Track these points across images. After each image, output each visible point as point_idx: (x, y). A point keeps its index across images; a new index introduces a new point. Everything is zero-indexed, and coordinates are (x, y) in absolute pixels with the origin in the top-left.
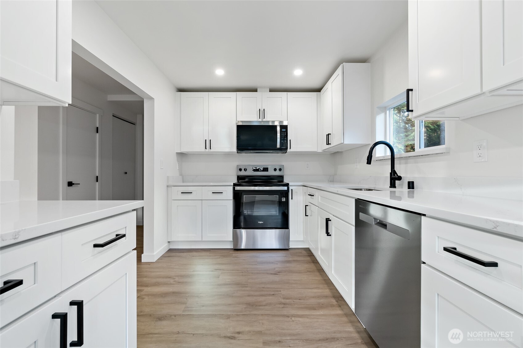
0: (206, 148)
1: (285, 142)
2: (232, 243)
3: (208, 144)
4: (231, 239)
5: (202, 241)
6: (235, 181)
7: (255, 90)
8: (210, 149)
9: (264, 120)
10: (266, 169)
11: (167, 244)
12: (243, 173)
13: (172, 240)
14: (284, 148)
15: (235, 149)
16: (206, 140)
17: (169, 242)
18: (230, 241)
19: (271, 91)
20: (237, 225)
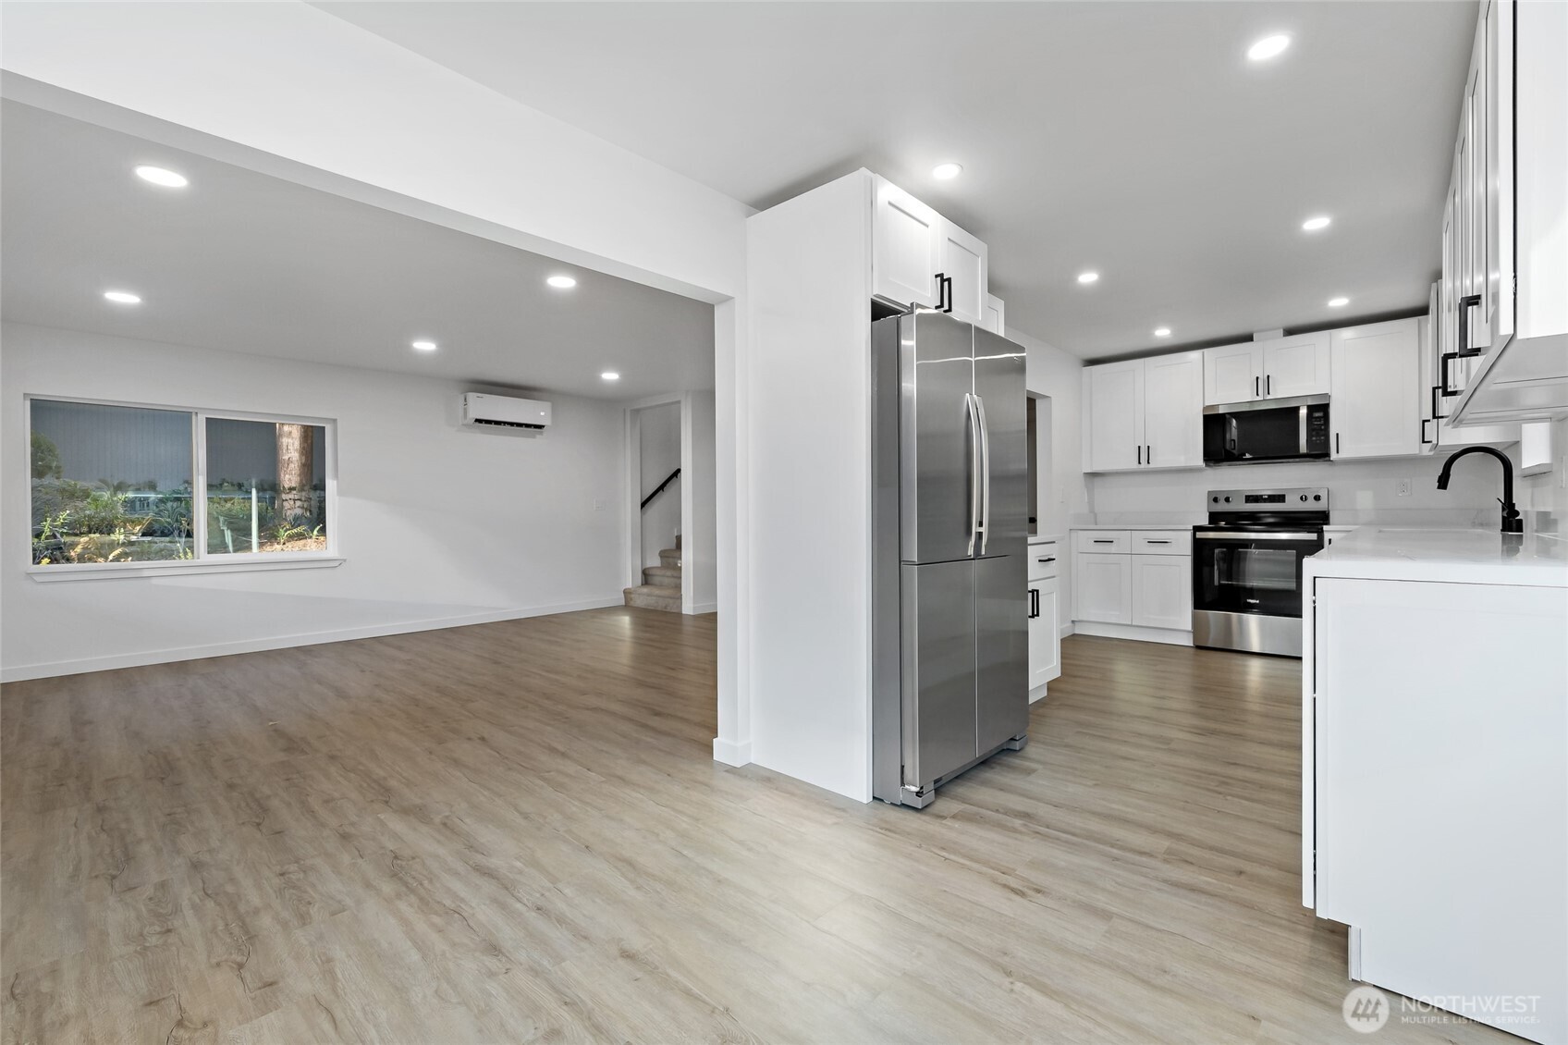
0: (1140, 463)
1: (1320, 440)
2: (1191, 636)
3: (1144, 453)
4: (1189, 627)
5: (1131, 626)
6: (1205, 521)
7: (1248, 338)
8: (1148, 463)
9: (1269, 397)
10: (1280, 498)
11: (1069, 624)
12: (1222, 507)
13: (1080, 618)
14: (1320, 451)
15: (1198, 460)
16: (1139, 447)
17: (1073, 622)
18: (1189, 632)
19: (1290, 332)
20: (1200, 603)
